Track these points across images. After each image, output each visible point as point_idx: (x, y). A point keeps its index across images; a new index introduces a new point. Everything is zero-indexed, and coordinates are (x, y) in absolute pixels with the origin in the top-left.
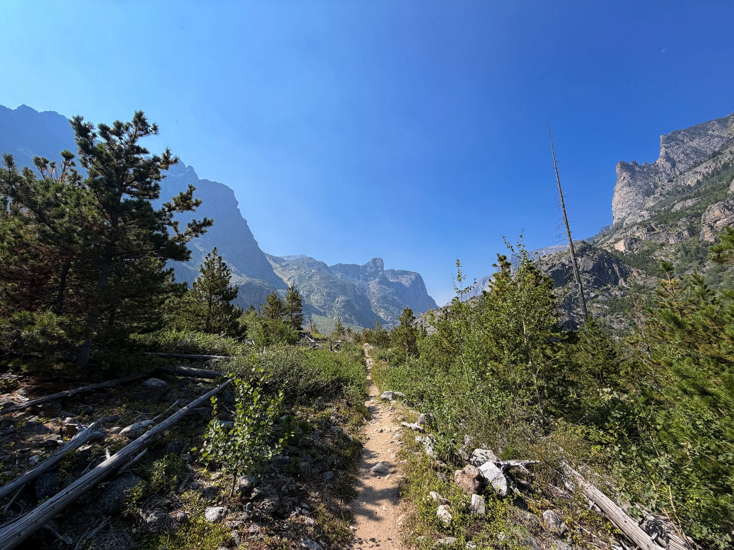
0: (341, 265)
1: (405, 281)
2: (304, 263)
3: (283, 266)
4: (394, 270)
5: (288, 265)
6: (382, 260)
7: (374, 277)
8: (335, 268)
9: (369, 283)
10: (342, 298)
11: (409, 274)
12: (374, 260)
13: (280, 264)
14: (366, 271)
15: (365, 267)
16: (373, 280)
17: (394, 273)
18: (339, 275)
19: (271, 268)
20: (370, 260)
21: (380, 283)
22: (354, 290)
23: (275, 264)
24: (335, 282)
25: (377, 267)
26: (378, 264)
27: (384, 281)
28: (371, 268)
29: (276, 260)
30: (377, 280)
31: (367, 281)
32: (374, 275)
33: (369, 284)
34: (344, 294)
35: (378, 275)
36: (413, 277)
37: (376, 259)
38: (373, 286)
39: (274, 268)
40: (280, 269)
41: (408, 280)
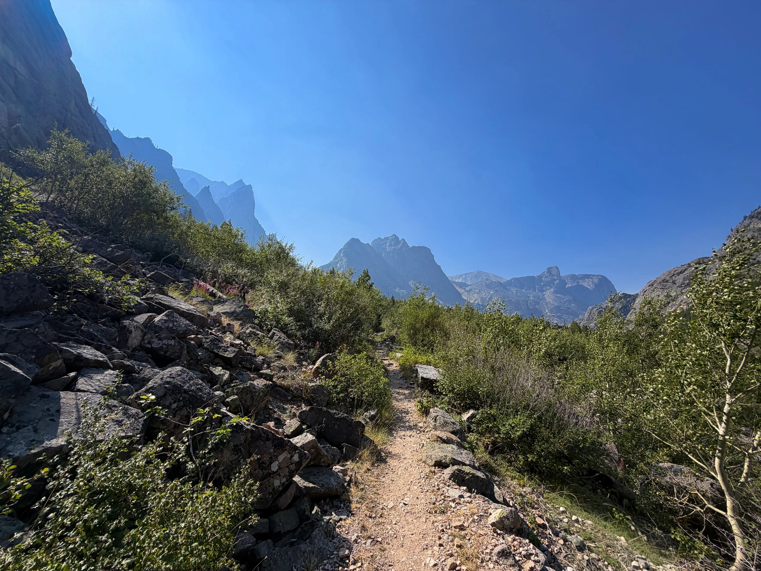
0: (516, 279)
1: (588, 284)
2: (482, 284)
3: (467, 291)
4: (575, 275)
5: (471, 290)
6: (557, 268)
7: (550, 286)
8: (509, 283)
9: (544, 293)
11: (591, 278)
12: (549, 270)
13: (465, 289)
14: (542, 281)
15: (540, 277)
16: (549, 289)
17: (574, 277)
18: (514, 290)
19: (460, 295)
20: (545, 269)
21: (555, 292)
22: (527, 305)
23: (461, 289)
25: (553, 276)
26: (553, 273)
27: (561, 289)
28: (546, 277)
29: (461, 285)
30: (552, 290)
31: (543, 291)
32: (549, 284)
33: (544, 295)
35: (554, 284)
36: (596, 281)
37: (552, 267)
38: (549, 295)
39: (461, 293)
40: (466, 293)
41: (590, 283)
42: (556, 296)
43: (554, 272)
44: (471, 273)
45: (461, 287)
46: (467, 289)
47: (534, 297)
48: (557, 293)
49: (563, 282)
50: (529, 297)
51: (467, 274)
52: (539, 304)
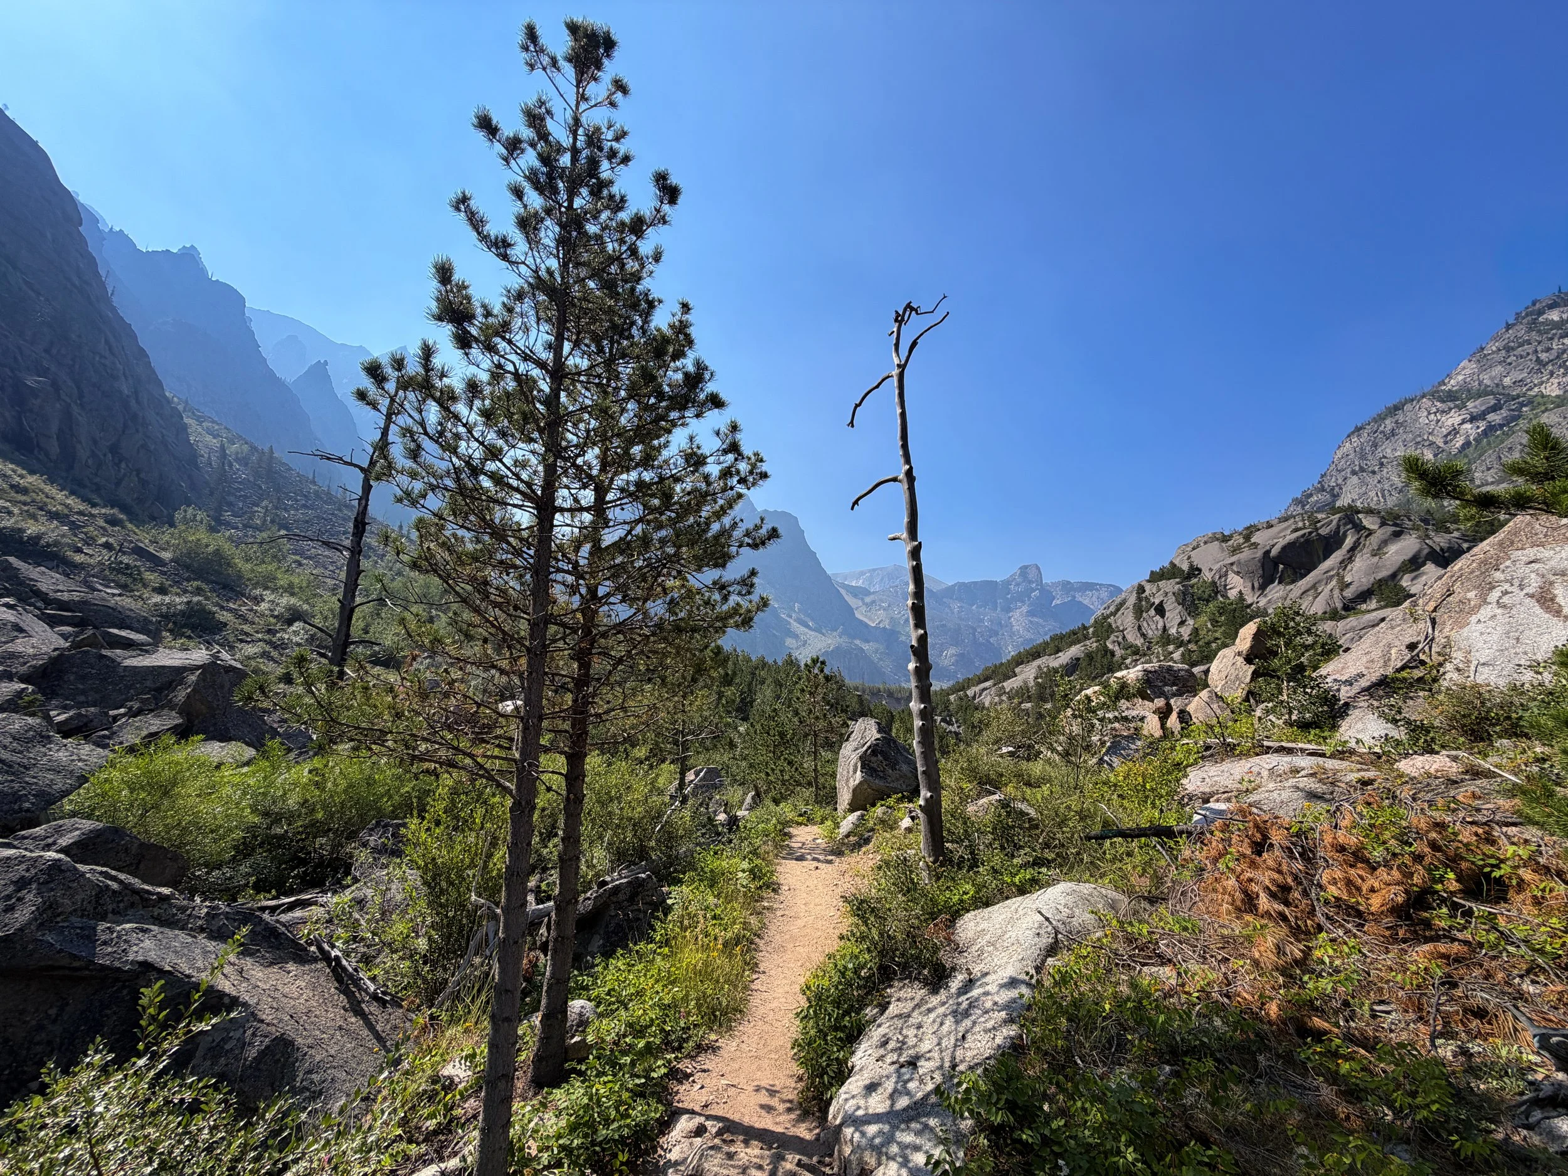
0: (962, 585)
2: (897, 592)
3: (867, 605)
4: (1069, 583)
5: (873, 602)
6: (1038, 568)
7: (1022, 601)
8: (950, 591)
9: (1011, 614)
10: (952, 651)
11: (1097, 590)
12: (1024, 570)
13: (862, 599)
14: (1009, 591)
15: (1007, 583)
16: (1020, 608)
17: (1067, 586)
18: (956, 606)
19: (850, 611)
20: (1015, 569)
21: (1031, 613)
22: (974, 635)
23: (855, 600)
24: (944, 626)
25: (1030, 582)
26: (1030, 577)
27: (1042, 608)
28: (1018, 585)
29: (857, 592)
30: (1025, 609)
31: (1009, 610)
32: (1021, 598)
33: (1010, 618)
34: (956, 644)
35: (1030, 597)
37: (1028, 566)
38: (1019, 619)
39: (854, 606)
40: (864, 609)
41: (1094, 599)
42: (1031, 622)
43: (1032, 574)
44: (881, 569)
45: (855, 596)
46: (868, 600)
47: (990, 620)
48: (1033, 615)
49: (1047, 594)
50: (982, 621)
51: (874, 570)
52: (996, 634)
